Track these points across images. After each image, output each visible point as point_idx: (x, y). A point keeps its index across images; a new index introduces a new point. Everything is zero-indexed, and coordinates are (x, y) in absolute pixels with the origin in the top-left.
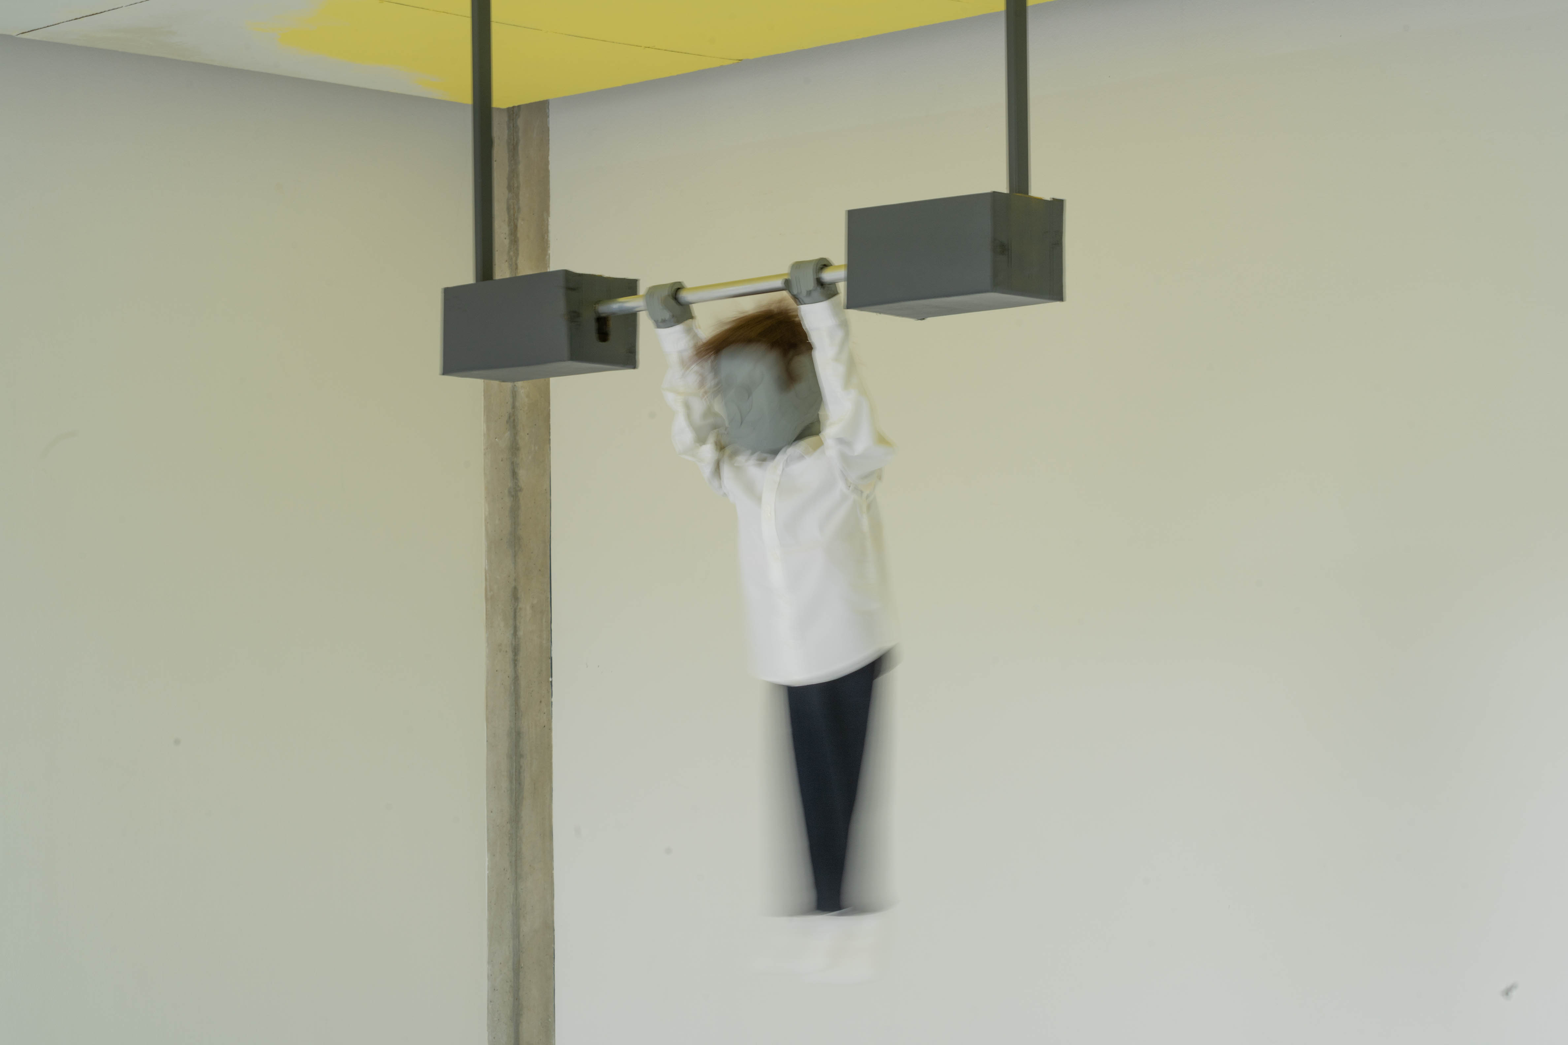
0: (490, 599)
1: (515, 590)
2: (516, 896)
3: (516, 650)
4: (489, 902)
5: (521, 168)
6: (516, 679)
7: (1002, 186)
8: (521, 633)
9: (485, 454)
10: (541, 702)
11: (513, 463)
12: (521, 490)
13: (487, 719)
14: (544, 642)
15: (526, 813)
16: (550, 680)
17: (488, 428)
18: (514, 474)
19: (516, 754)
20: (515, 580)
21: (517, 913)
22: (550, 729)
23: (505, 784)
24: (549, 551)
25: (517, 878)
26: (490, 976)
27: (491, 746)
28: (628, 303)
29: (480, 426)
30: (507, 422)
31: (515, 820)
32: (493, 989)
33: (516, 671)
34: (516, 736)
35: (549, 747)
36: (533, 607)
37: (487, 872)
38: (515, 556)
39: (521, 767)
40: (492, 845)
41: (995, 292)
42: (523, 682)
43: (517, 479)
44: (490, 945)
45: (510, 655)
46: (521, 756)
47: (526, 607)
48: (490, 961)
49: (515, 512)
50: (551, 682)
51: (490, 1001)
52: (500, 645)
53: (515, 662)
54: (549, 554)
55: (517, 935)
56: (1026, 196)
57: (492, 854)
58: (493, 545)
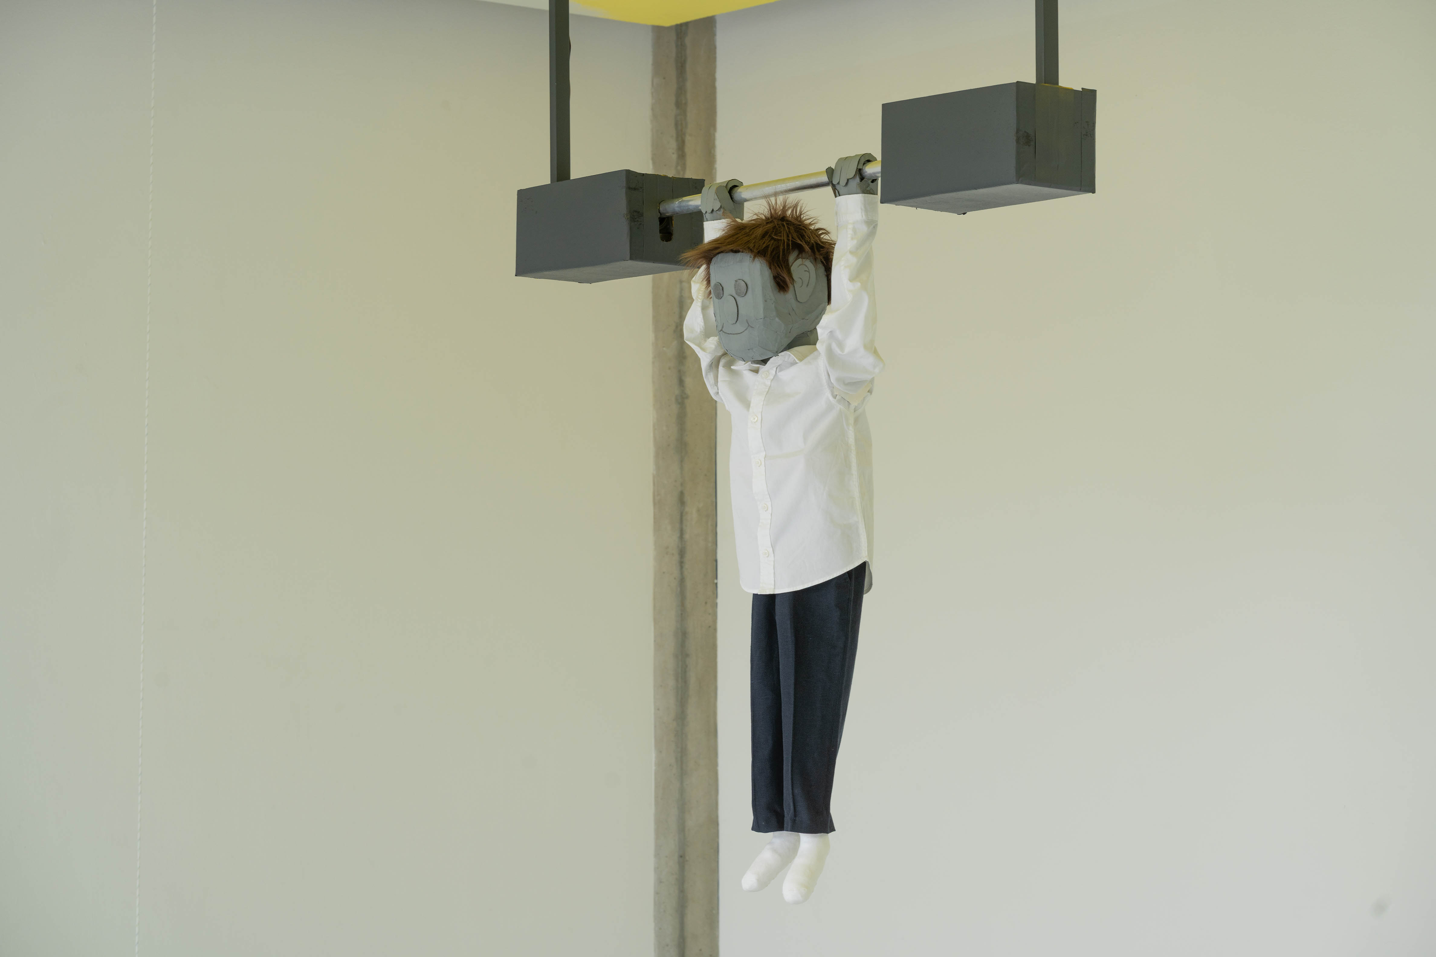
0: (658, 503)
1: (682, 494)
2: (682, 791)
3: (682, 553)
4: (656, 797)
5: (689, 85)
6: (682, 581)
7: (1030, 77)
8: (687, 536)
9: (653, 363)
10: (706, 603)
11: (679, 371)
12: (687, 397)
13: (655, 620)
14: (710, 545)
15: (692, 710)
16: (716, 581)
17: (656, 338)
18: (681, 382)
19: (682, 654)
20: (682, 485)
21: (683, 807)
22: (715, 630)
23: (671, 682)
24: (714, 456)
25: (683, 773)
26: (656, 869)
27: (659, 646)
28: (694, 201)
29: (650, 336)
30: (675, 331)
31: (681, 717)
32: (659, 881)
33: (682, 573)
34: (682, 636)
35: (714, 647)
36: (698, 510)
37: (654, 768)
38: (682, 461)
39: (687, 666)
40: (659, 742)
41: (1022, 183)
42: (689, 584)
43: (683, 386)
44: (657, 837)
45: (676, 557)
46: (687, 655)
47: (692, 511)
48: (657, 855)
49: (681, 418)
50: (716, 584)
51: (657, 893)
52: (667, 548)
53: (681, 564)
54: (714, 460)
55: (682, 829)
56: (1056, 86)
57: (659, 751)
58: (661, 452)
